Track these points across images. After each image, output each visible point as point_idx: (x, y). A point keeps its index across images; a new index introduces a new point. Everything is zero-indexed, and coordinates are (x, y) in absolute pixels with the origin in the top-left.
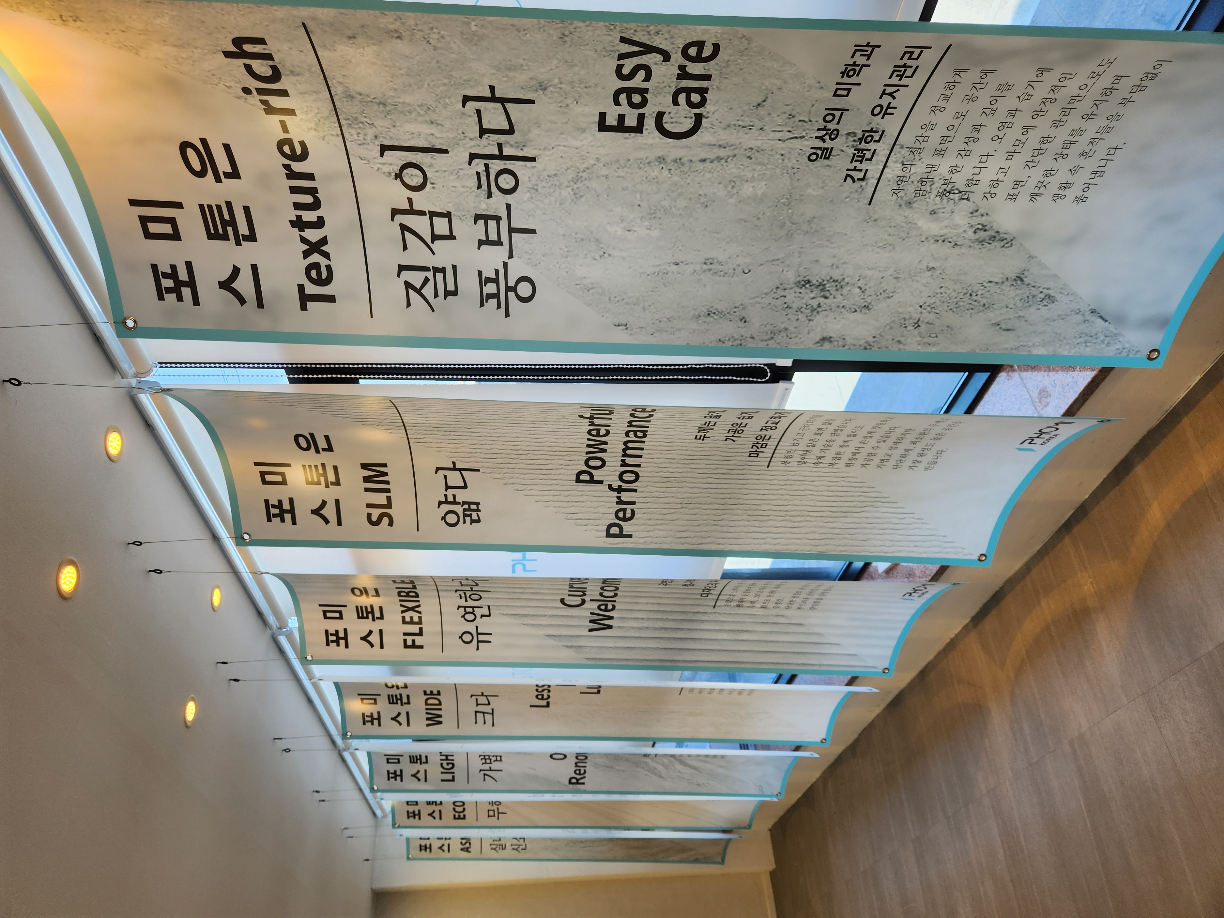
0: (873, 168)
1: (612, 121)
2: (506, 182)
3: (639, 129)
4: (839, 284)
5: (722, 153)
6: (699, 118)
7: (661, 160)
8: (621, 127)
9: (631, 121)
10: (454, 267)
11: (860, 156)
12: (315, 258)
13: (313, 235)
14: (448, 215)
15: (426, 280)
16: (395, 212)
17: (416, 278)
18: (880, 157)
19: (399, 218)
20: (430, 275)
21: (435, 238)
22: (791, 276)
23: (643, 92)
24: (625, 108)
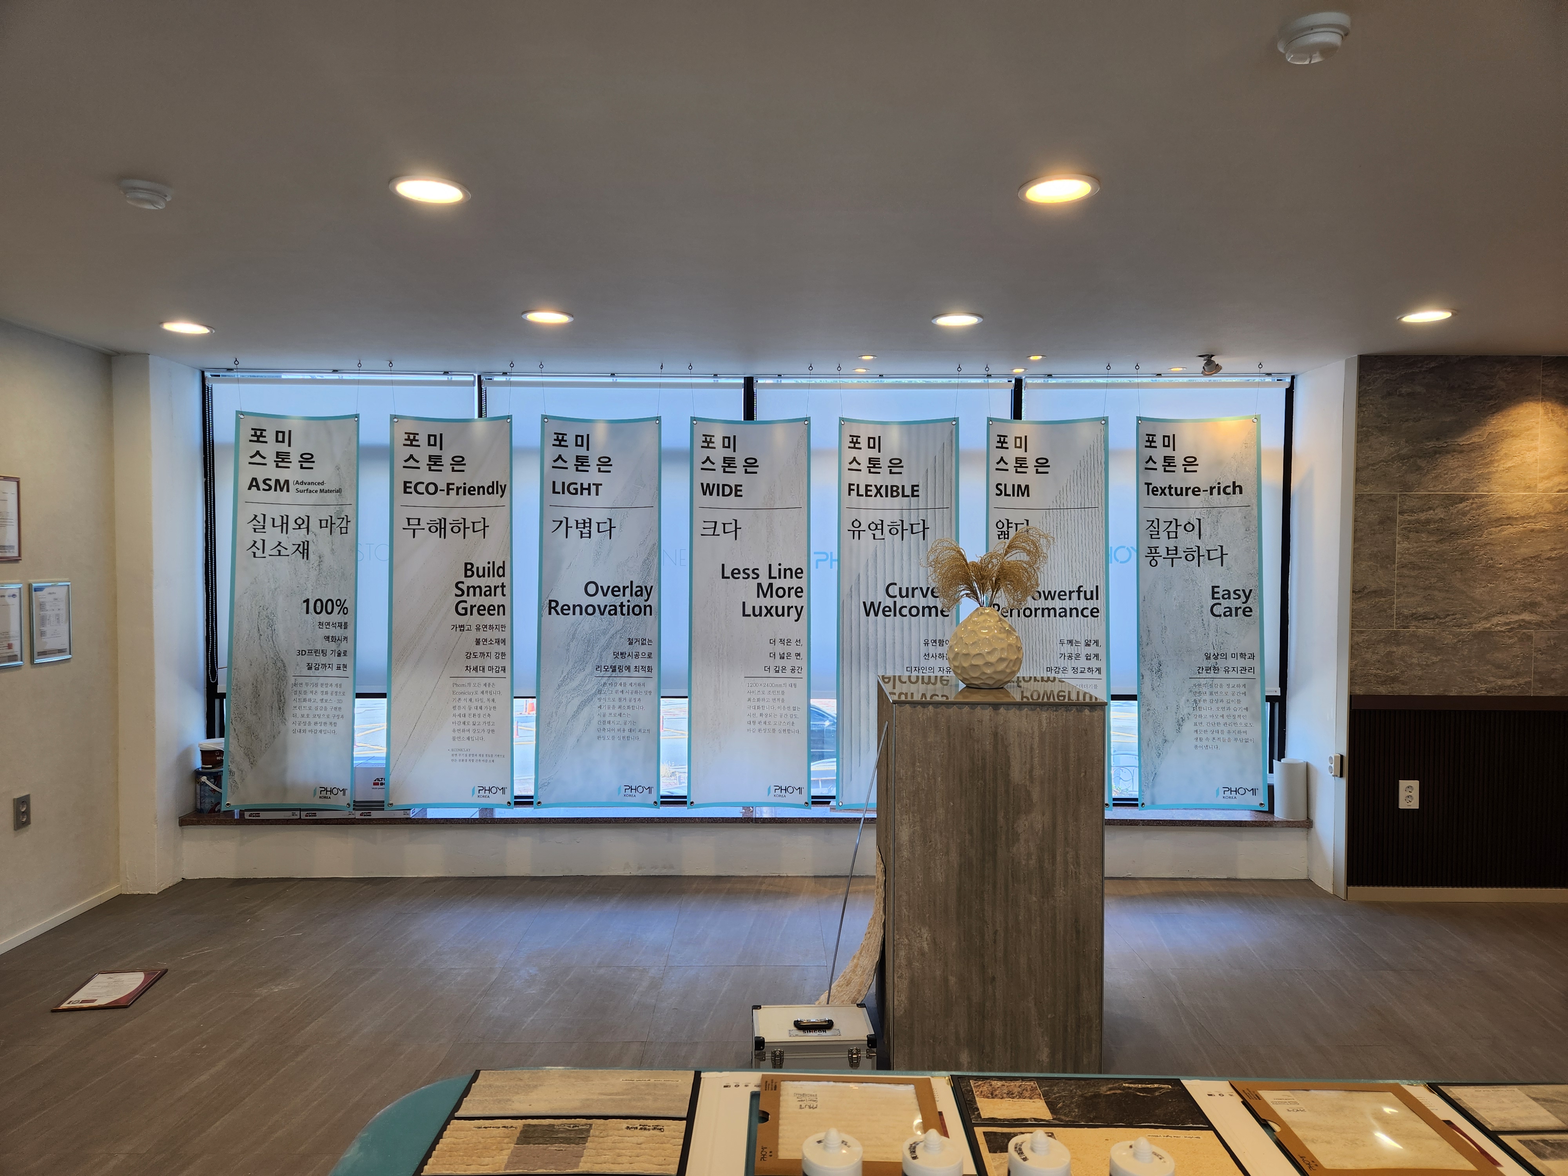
0: (1204, 674)
1: (1216, 590)
2: (1190, 557)
3: (1213, 598)
4: (1160, 677)
5: (1206, 626)
6: (1220, 616)
7: (1202, 607)
8: (1214, 593)
9: (1216, 596)
10: (1159, 538)
11: (1208, 669)
12: (1160, 491)
13: (1167, 491)
14: (1176, 537)
15: (1155, 528)
16: (1176, 520)
17: (1155, 524)
18: (1208, 676)
19: (1174, 522)
20: (1157, 529)
21: (1169, 532)
22: (1162, 658)
23: (1229, 598)
24: (1221, 593)
